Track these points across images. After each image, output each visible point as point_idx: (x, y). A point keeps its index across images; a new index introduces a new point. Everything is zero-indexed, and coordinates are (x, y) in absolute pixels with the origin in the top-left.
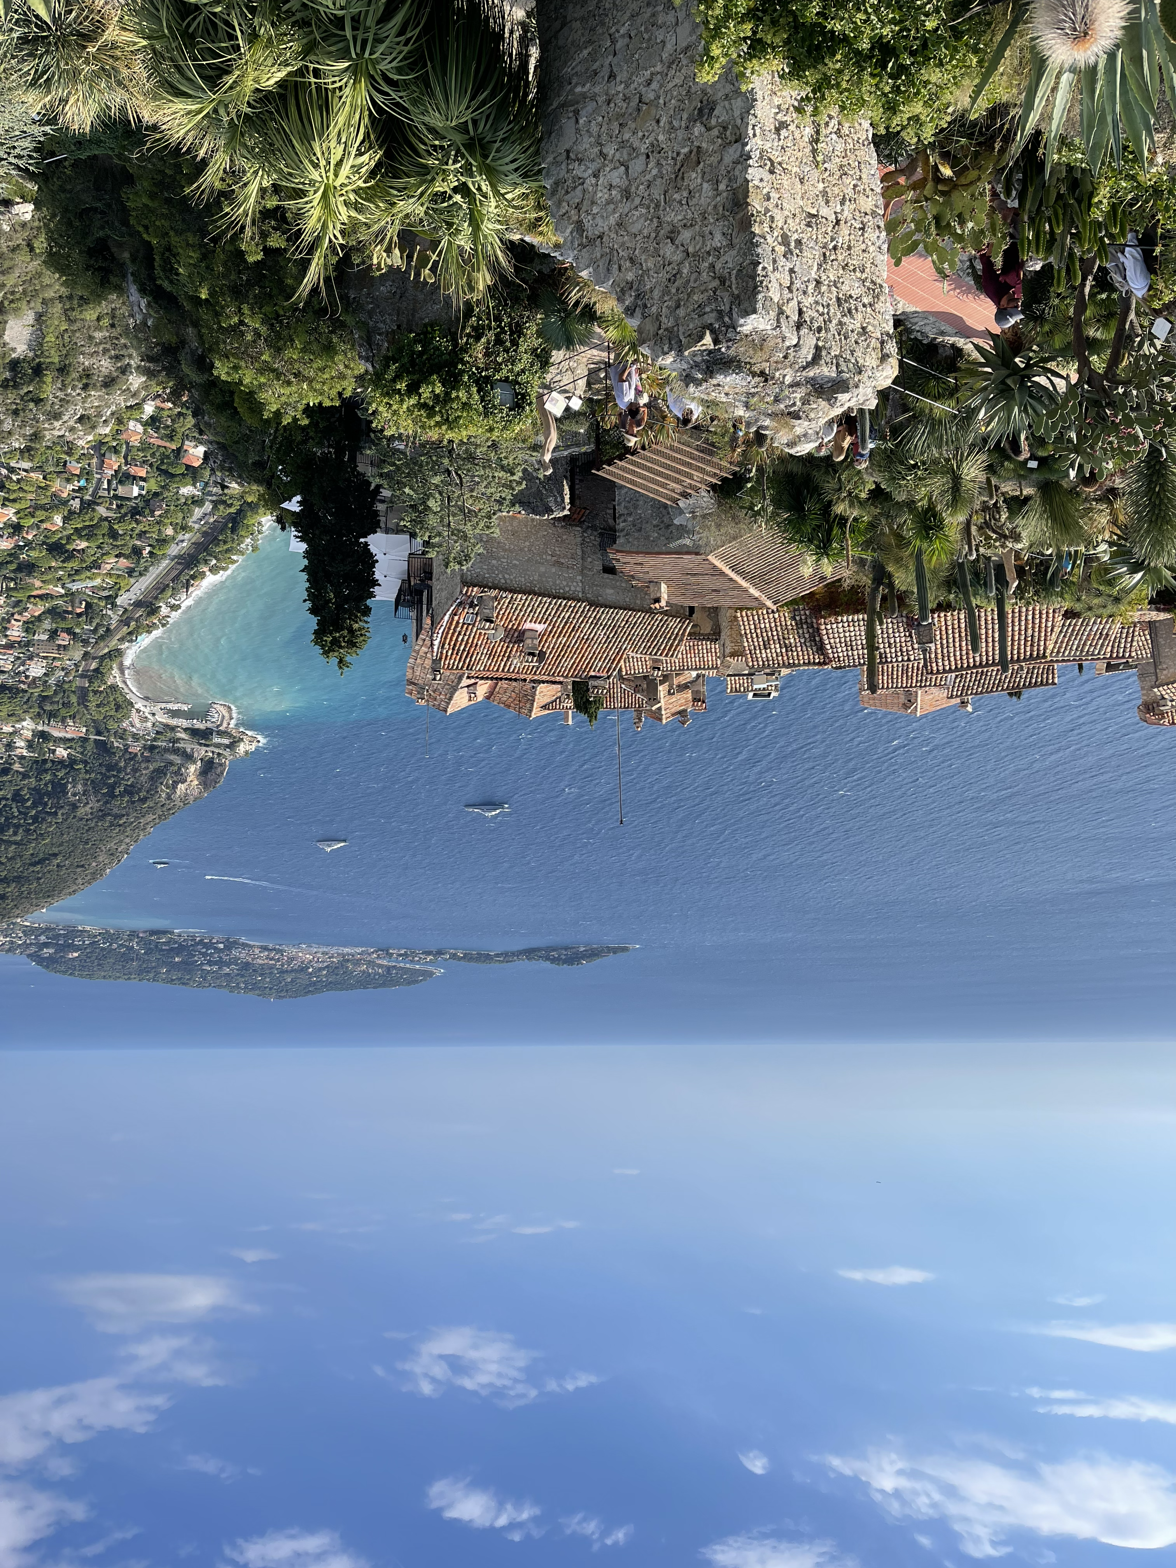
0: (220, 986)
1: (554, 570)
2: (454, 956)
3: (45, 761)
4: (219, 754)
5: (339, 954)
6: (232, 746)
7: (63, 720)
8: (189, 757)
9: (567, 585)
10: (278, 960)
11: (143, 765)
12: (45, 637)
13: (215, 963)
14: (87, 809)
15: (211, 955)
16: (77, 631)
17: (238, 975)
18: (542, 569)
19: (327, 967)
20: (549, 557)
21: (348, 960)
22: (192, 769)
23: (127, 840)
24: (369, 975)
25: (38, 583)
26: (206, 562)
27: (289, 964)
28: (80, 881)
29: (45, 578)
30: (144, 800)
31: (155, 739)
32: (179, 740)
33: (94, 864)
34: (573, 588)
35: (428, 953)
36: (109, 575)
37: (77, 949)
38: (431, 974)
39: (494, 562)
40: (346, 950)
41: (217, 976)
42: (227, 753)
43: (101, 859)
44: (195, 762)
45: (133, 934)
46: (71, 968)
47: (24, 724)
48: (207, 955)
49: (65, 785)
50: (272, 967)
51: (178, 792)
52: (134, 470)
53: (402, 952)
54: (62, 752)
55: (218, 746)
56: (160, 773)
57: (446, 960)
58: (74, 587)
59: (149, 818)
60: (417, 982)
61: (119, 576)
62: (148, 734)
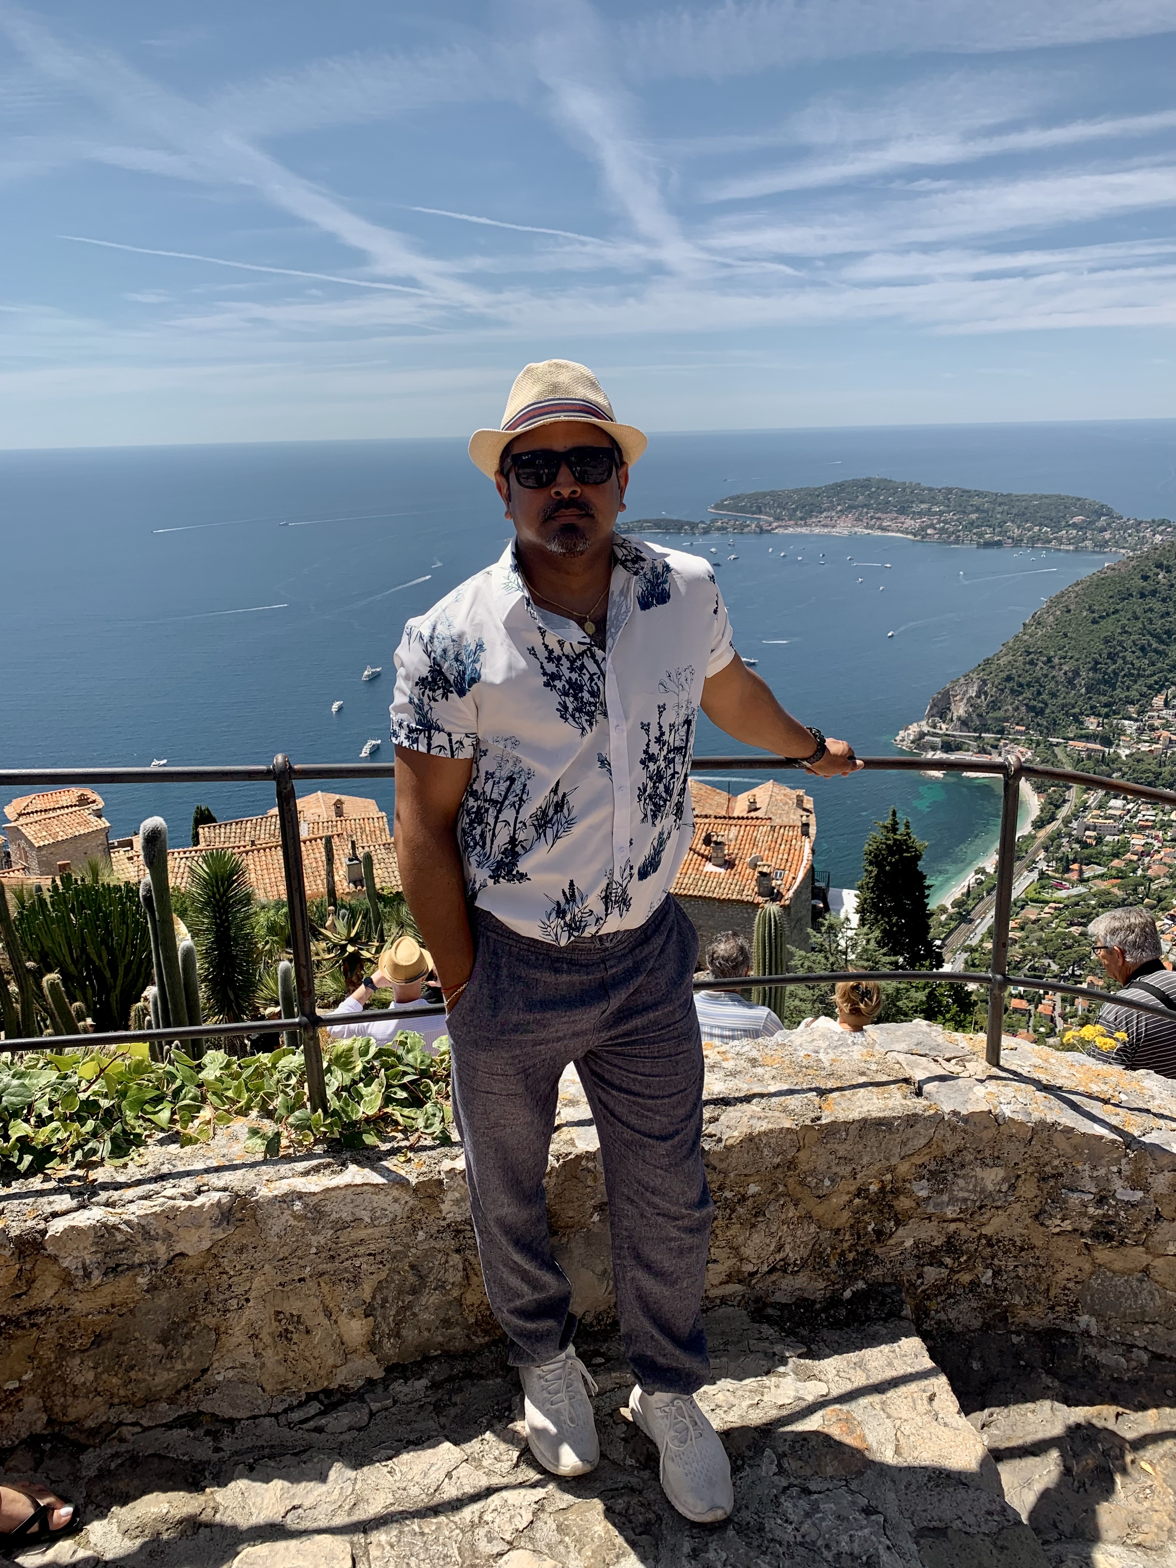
0: (930, 490)
2: (693, 526)
3: (1107, 716)
4: (935, 727)
5: (810, 525)
6: (922, 735)
7: (1089, 757)
8: (964, 723)
10: (872, 518)
11: (1009, 714)
12: (1109, 838)
13: (936, 513)
14: (1065, 668)
15: (939, 523)
16: (1076, 846)
17: (912, 502)
19: (821, 513)
21: (801, 519)
22: (960, 710)
23: (1026, 637)
24: (779, 506)
25: (1115, 890)
26: (951, 918)
27: (860, 514)
28: (1073, 595)
29: (1108, 898)
30: (1009, 679)
31: (999, 740)
32: (976, 739)
33: (1058, 613)
35: (719, 529)
36: (1046, 902)
37: (1074, 526)
38: (717, 507)
40: (804, 530)
41: (933, 501)
42: (926, 729)
43: (1051, 618)
44: (959, 718)
45: (1017, 542)
46: (1080, 505)
47: (1128, 752)
48: (943, 522)
49: (1088, 692)
50: (878, 510)
51: (975, 688)
52: (1023, 1004)
53: (746, 530)
54: (1092, 724)
55: (935, 735)
56: (994, 705)
57: (703, 522)
58: (1081, 889)
59: (1003, 661)
60: (731, 498)
61: (1036, 901)
62: (1006, 745)
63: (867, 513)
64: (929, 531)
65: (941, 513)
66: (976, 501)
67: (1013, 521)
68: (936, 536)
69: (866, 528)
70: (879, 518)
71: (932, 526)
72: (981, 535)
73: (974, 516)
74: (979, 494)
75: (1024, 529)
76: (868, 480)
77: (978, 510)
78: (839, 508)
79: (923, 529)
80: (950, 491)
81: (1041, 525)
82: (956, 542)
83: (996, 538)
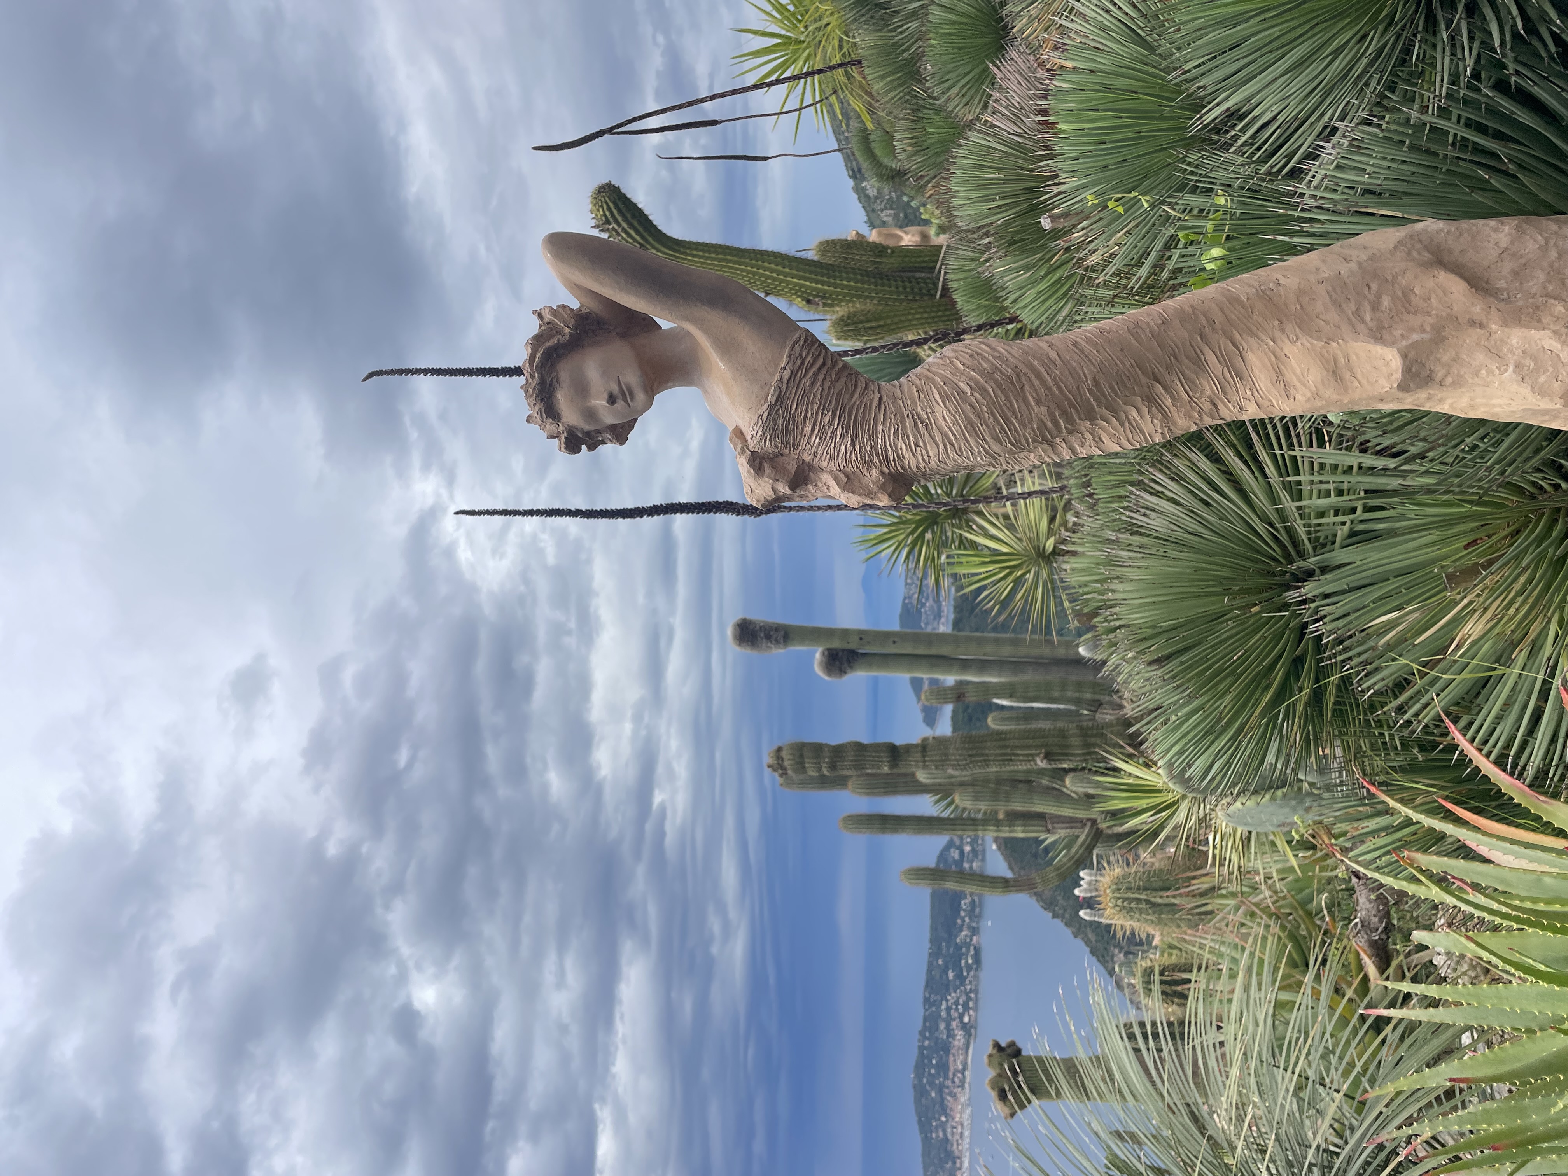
0: (925, 1019)
5: (961, 1151)
10: (953, 1082)
13: (949, 1014)
15: (957, 1009)
17: (937, 1039)
19: (948, 1139)
21: (954, 1163)
27: (950, 1094)
40: (966, 1163)
41: (936, 1016)
45: (975, 931)
48: (957, 1006)
50: (946, 1077)
63: (948, 1087)
64: (966, 1019)
65: (948, 1009)
66: (936, 973)
67: (956, 937)
68: (971, 1012)
69: (962, 1086)
70: (954, 1075)
71: (961, 1016)
72: (969, 968)
73: (951, 975)
74: (929, 971)
75: (963, 925)
76: (915, 1086)
77: (946, 972)
78: (943, 1119)
79: (964, 1027)
80: (926, 1000)
81: (958, 908)
82: (976, 992)
83: (972, 952)
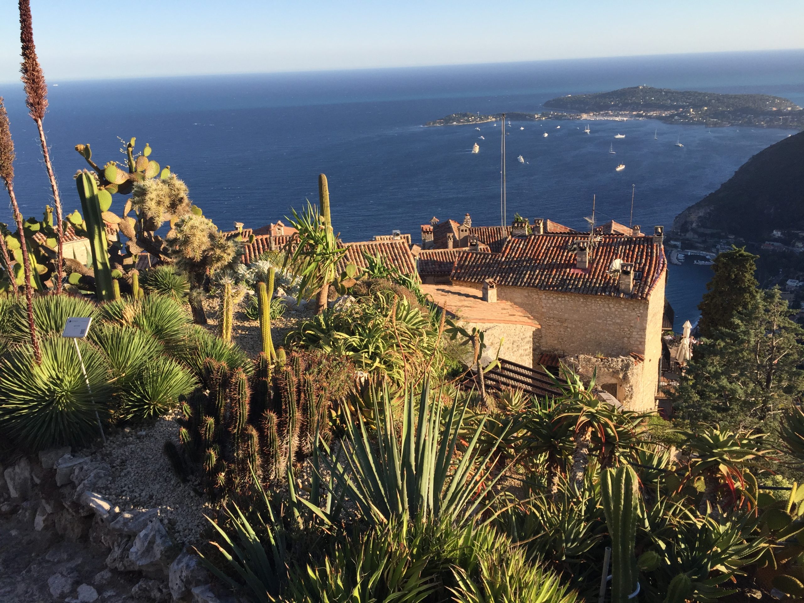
0: (678, 93)
1: (566, 316)
2: (532, 116)
3: (788, 228)
5: (603, 115)
7: (775, 252)
8: (696, 232)
9: (555, 304)
11: (724, 227)
15: (682, 113)
18: (576, 317)
19: (609, 108)
20: (570, 326)
21: (597, 111)
23: (737, 180)
28: (768, 154)
30: (725, 205)
31: (717, 242)
32: (702, 242)
33: (758, 165)
34: (550, 302)
39: (618, 321)
40: (598, 118)
42: (671, 236)
44: (692, 229)
48: (685, 112)
54: (777, 234)
55: (677, 239)
56: (715, 222)
62: (721, 246)
65: (683, 107)
74: (708, 95)
76: (638, 88)
78: (620, 105)
80: (690, 93)
